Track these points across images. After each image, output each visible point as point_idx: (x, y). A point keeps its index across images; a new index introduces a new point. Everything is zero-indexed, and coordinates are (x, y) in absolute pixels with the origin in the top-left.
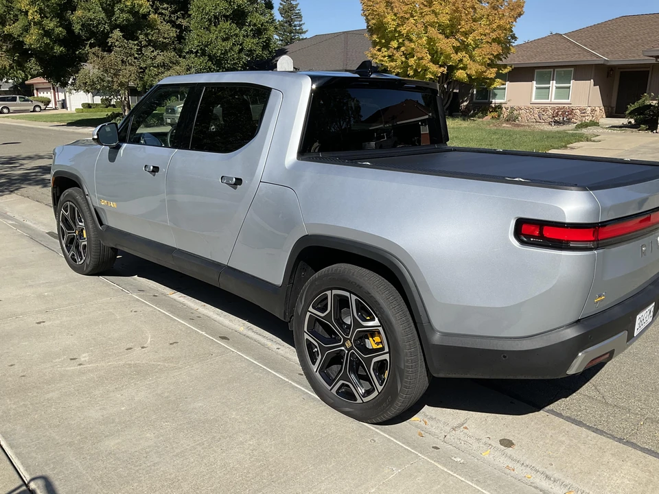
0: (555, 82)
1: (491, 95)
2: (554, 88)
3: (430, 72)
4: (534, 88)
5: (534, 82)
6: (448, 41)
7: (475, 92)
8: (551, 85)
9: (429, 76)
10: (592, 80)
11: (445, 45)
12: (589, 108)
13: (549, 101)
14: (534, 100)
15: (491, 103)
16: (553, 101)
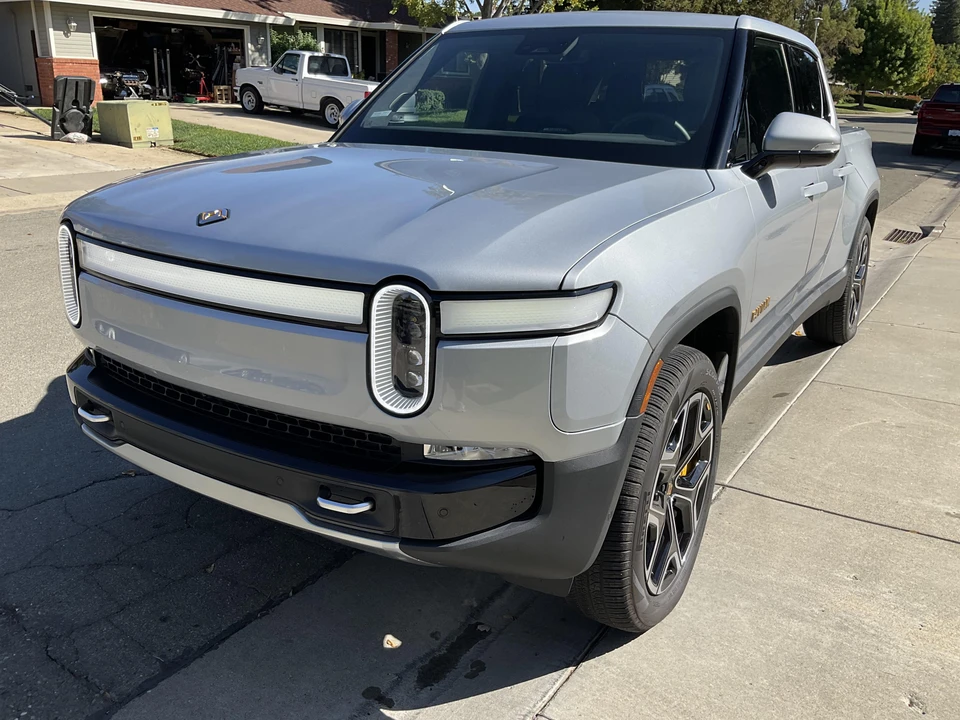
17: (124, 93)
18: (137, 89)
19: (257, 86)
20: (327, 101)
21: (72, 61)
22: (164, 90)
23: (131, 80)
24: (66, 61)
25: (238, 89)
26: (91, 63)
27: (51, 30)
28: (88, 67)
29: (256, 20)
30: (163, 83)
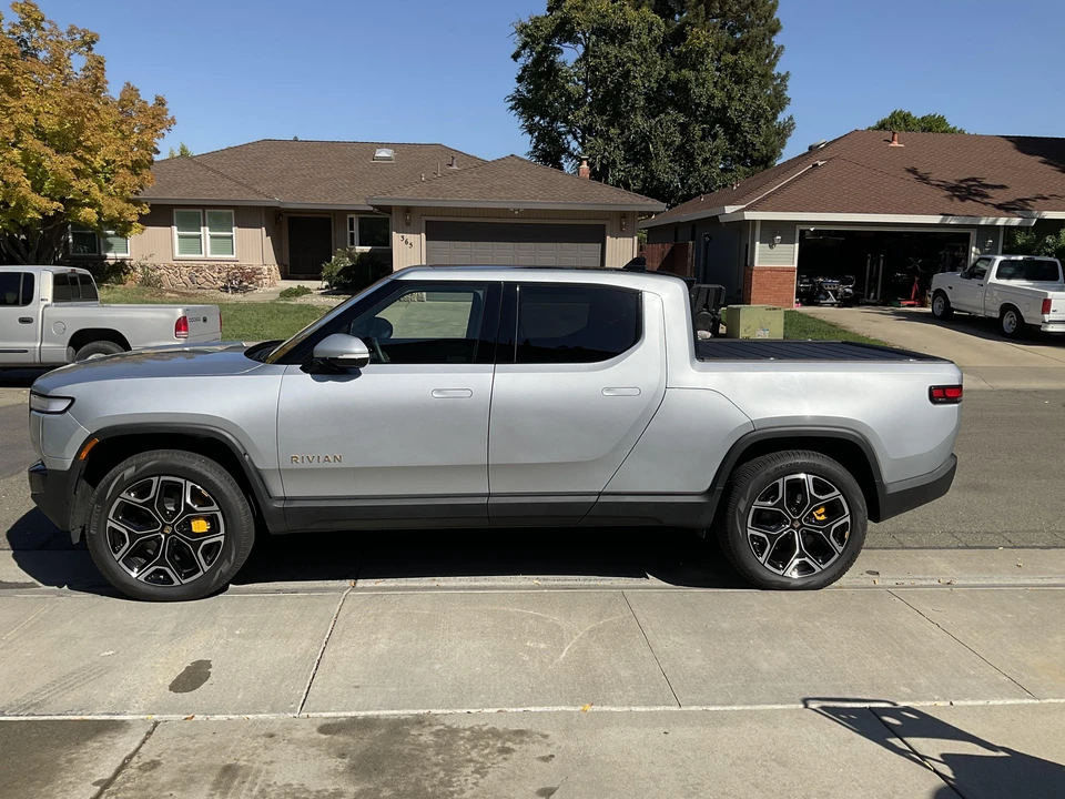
0: (207, 228)
1: (102, 246)
2: (208, 237)
3: (35, 209)
4: (176, 238)
5: (175, 228)
6: (61, 159)
7: (71, 240)
8: (202, 233)
9: (32, 214)
10: (264, 229)
11: (58, 164)
12: (266, 267)
13: (203, 256)
14: (177, 255)
15: (105, 257)
16: (210, 256)
17: (822, 296)
18: (835, 293)
19: (947, 291)
20: (1007, 308)
21: (771, 269)
22: (872, 294)
23: (831, 284)
24: (765, 269)
25: (932, 294)
26: (790, 270)
27: (758, 243)
28: (786, 274)
29: (983, 222)
30: (873, 287)
